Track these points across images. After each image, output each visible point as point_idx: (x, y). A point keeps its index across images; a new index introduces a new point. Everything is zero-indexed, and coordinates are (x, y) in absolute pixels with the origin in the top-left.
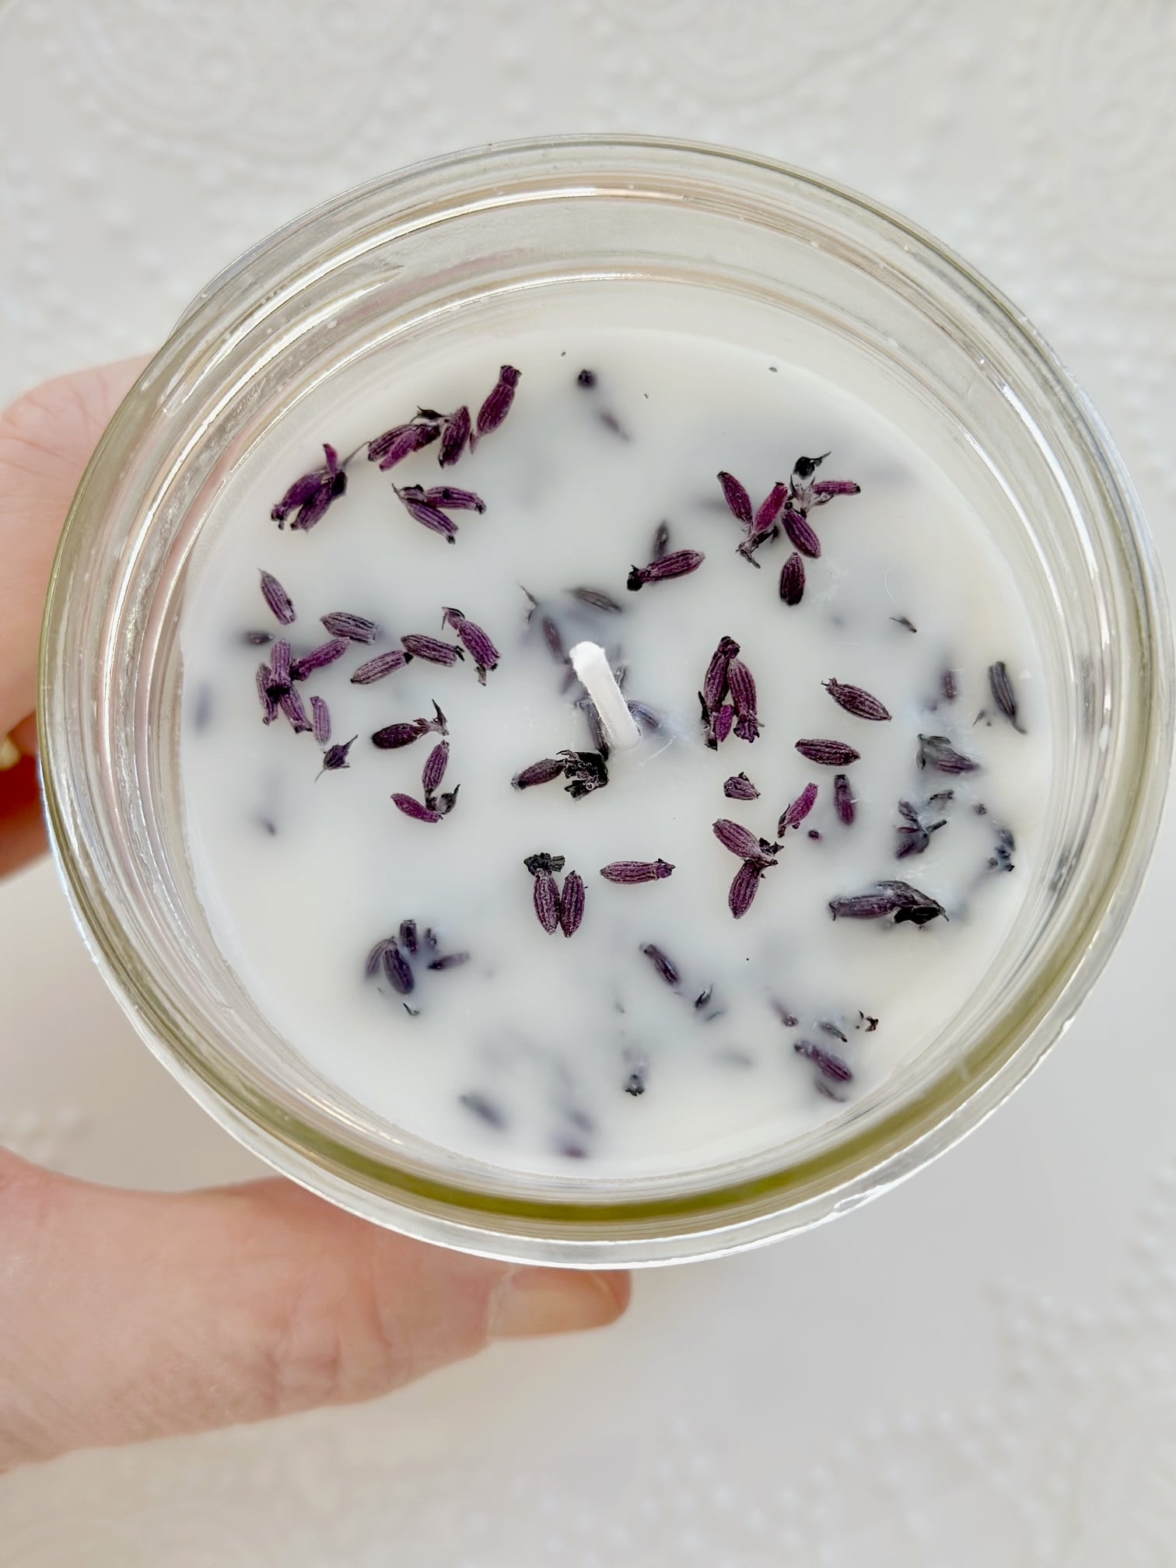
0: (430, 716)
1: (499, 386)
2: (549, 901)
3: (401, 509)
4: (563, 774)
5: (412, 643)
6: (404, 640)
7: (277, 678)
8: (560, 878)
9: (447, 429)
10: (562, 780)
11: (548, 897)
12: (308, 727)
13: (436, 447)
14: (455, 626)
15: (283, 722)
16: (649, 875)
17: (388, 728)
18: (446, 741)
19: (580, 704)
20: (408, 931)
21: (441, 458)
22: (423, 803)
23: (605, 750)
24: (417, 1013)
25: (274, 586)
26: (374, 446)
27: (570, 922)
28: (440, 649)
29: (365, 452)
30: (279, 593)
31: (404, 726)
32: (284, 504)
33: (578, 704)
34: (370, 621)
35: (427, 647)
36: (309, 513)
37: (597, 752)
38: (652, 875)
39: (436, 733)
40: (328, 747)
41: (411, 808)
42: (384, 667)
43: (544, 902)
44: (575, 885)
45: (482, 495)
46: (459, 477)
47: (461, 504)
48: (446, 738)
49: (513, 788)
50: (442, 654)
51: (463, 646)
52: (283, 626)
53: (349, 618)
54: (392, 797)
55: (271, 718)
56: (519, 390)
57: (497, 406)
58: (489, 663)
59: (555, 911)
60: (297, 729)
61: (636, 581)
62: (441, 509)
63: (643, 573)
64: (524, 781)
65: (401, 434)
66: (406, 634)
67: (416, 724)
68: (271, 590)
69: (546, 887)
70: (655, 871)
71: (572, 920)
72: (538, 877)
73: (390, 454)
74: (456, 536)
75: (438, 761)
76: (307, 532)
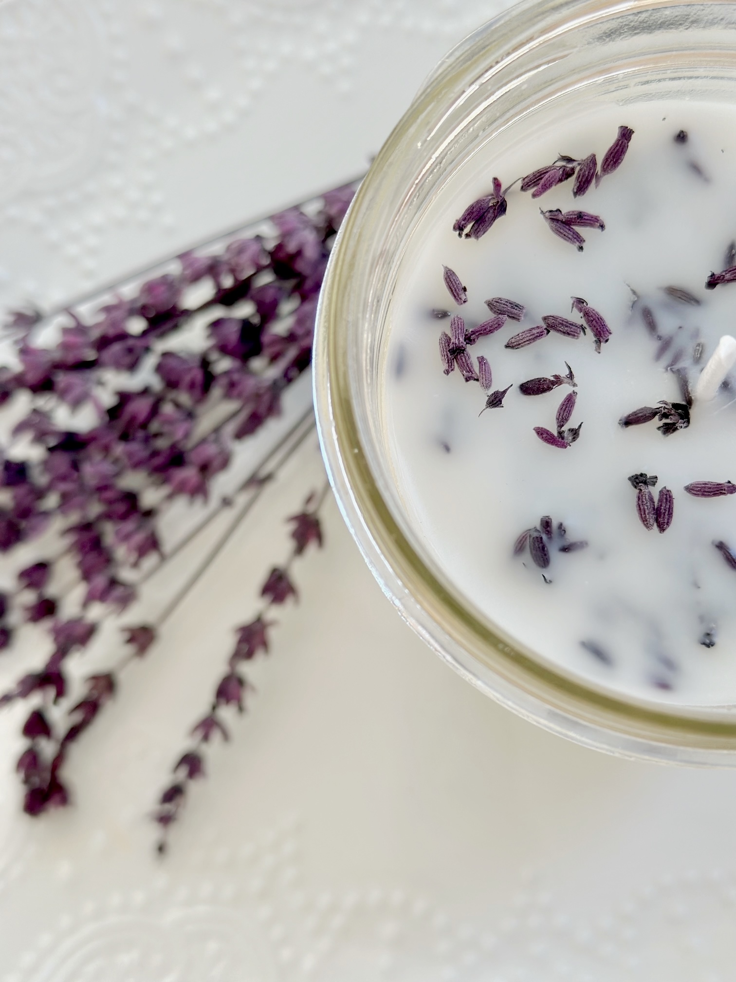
0: (564, 373)
1: (618, 140)
2: (649, 507)
3: (545, 225)
4: (657, 417)
5: (551, 321)
6: (545, 319)
7: (457, 342)
8: (655, 491)
9: (581, 170)
10: (656, 422)
11: (648, 504)
12: (476, 378)
13: (572, 182)
14: (580, 310)
15: (457, 374)
16: (721, 491)
17: (532, 380)
18: (575, 391)
19: (671, 369)
20: (546, 524)
21: (575, 191)
22: (556, 434)
23: (689, 402)
24: (551, 582)
25: (454, 278)
26: (526, 180)
27: (664, 523)
28: (571, 326)
29: (519, 184)
30: (457, 283)
31: (545, 380)
32: (464, 219)
33: (669, 368)
34: (520, 304)
35: (562, 324)
36: (480, 227)
37: (684, 403)
38: (723, 492)
39: (567, 385)
40: (491, 391)
41: (549, 437)
42: (531, 337)
43: (646, 507)
44: (667, 497)
45: (604, 218)
46: (587, 204)
47: (589, 223)
48: (576, 389)
49: (620, 426)
50: (572, 330)
51: (585, 325)
52: (458, 306)
53: (507, 302)
54: (534, 429)
55: (450, 370)
56: (631, 144)
57: (616, 156)
58: (604, 337)
59: (654, 514)
60: (467, 380)
61: (713, 282)
62: (574, 227)
63: (719, 277)
64: (630, 421)
65: (547, 172)
66: (545, 315)
67: (552, 379)
68: (452, 280)
69: (647, 497)
70: (726, 489)
71: (666, 521)
72: (641, 490)
73: (540, 186)
74: (584, 245)
75: (569, 404)
76: (478, 239)
